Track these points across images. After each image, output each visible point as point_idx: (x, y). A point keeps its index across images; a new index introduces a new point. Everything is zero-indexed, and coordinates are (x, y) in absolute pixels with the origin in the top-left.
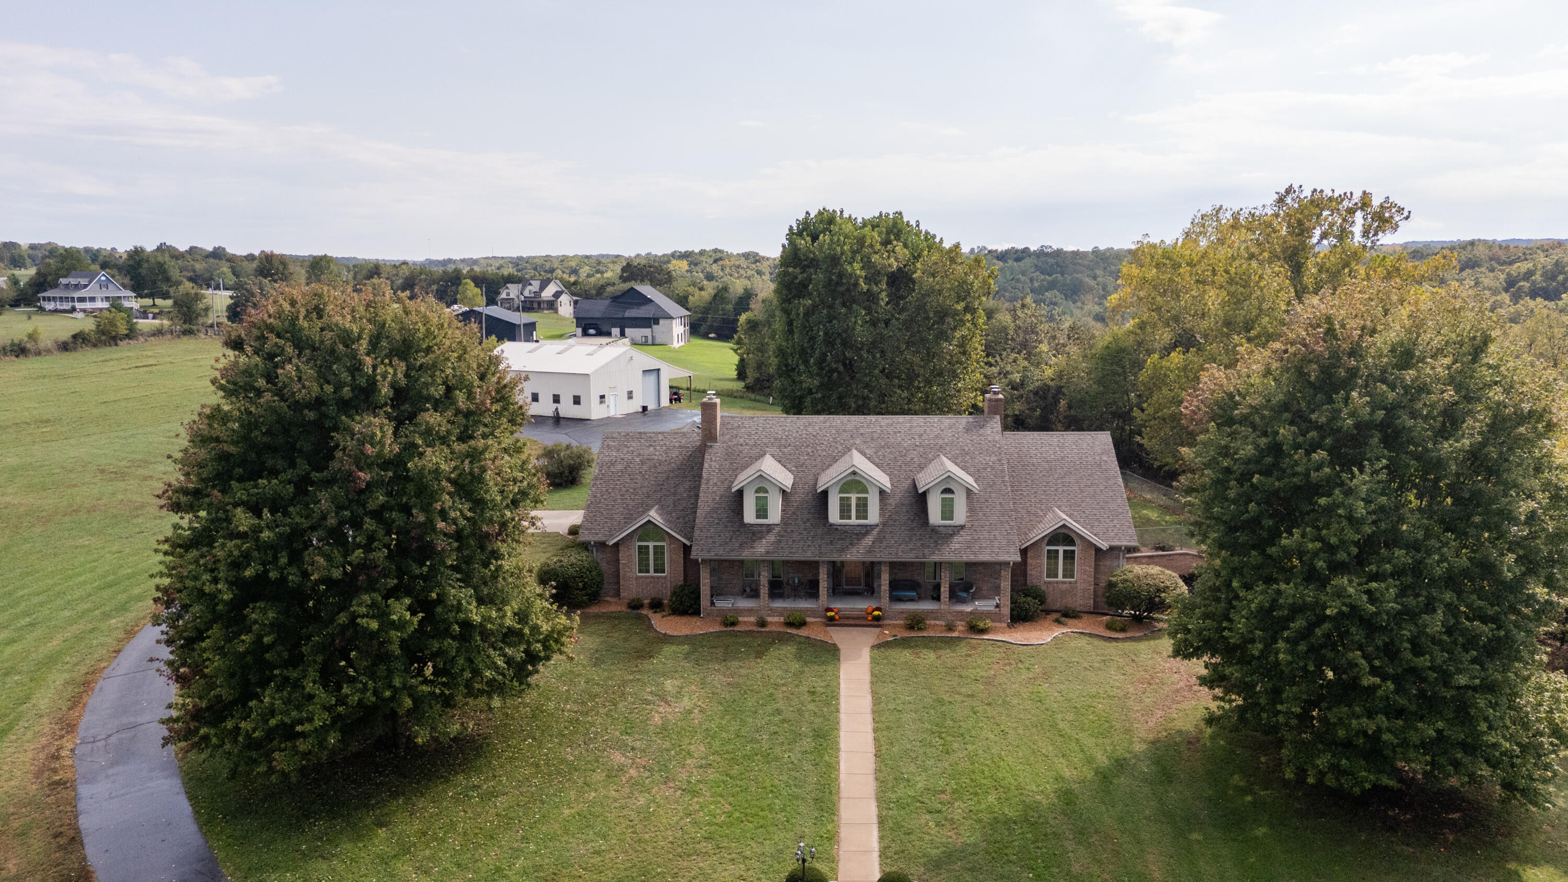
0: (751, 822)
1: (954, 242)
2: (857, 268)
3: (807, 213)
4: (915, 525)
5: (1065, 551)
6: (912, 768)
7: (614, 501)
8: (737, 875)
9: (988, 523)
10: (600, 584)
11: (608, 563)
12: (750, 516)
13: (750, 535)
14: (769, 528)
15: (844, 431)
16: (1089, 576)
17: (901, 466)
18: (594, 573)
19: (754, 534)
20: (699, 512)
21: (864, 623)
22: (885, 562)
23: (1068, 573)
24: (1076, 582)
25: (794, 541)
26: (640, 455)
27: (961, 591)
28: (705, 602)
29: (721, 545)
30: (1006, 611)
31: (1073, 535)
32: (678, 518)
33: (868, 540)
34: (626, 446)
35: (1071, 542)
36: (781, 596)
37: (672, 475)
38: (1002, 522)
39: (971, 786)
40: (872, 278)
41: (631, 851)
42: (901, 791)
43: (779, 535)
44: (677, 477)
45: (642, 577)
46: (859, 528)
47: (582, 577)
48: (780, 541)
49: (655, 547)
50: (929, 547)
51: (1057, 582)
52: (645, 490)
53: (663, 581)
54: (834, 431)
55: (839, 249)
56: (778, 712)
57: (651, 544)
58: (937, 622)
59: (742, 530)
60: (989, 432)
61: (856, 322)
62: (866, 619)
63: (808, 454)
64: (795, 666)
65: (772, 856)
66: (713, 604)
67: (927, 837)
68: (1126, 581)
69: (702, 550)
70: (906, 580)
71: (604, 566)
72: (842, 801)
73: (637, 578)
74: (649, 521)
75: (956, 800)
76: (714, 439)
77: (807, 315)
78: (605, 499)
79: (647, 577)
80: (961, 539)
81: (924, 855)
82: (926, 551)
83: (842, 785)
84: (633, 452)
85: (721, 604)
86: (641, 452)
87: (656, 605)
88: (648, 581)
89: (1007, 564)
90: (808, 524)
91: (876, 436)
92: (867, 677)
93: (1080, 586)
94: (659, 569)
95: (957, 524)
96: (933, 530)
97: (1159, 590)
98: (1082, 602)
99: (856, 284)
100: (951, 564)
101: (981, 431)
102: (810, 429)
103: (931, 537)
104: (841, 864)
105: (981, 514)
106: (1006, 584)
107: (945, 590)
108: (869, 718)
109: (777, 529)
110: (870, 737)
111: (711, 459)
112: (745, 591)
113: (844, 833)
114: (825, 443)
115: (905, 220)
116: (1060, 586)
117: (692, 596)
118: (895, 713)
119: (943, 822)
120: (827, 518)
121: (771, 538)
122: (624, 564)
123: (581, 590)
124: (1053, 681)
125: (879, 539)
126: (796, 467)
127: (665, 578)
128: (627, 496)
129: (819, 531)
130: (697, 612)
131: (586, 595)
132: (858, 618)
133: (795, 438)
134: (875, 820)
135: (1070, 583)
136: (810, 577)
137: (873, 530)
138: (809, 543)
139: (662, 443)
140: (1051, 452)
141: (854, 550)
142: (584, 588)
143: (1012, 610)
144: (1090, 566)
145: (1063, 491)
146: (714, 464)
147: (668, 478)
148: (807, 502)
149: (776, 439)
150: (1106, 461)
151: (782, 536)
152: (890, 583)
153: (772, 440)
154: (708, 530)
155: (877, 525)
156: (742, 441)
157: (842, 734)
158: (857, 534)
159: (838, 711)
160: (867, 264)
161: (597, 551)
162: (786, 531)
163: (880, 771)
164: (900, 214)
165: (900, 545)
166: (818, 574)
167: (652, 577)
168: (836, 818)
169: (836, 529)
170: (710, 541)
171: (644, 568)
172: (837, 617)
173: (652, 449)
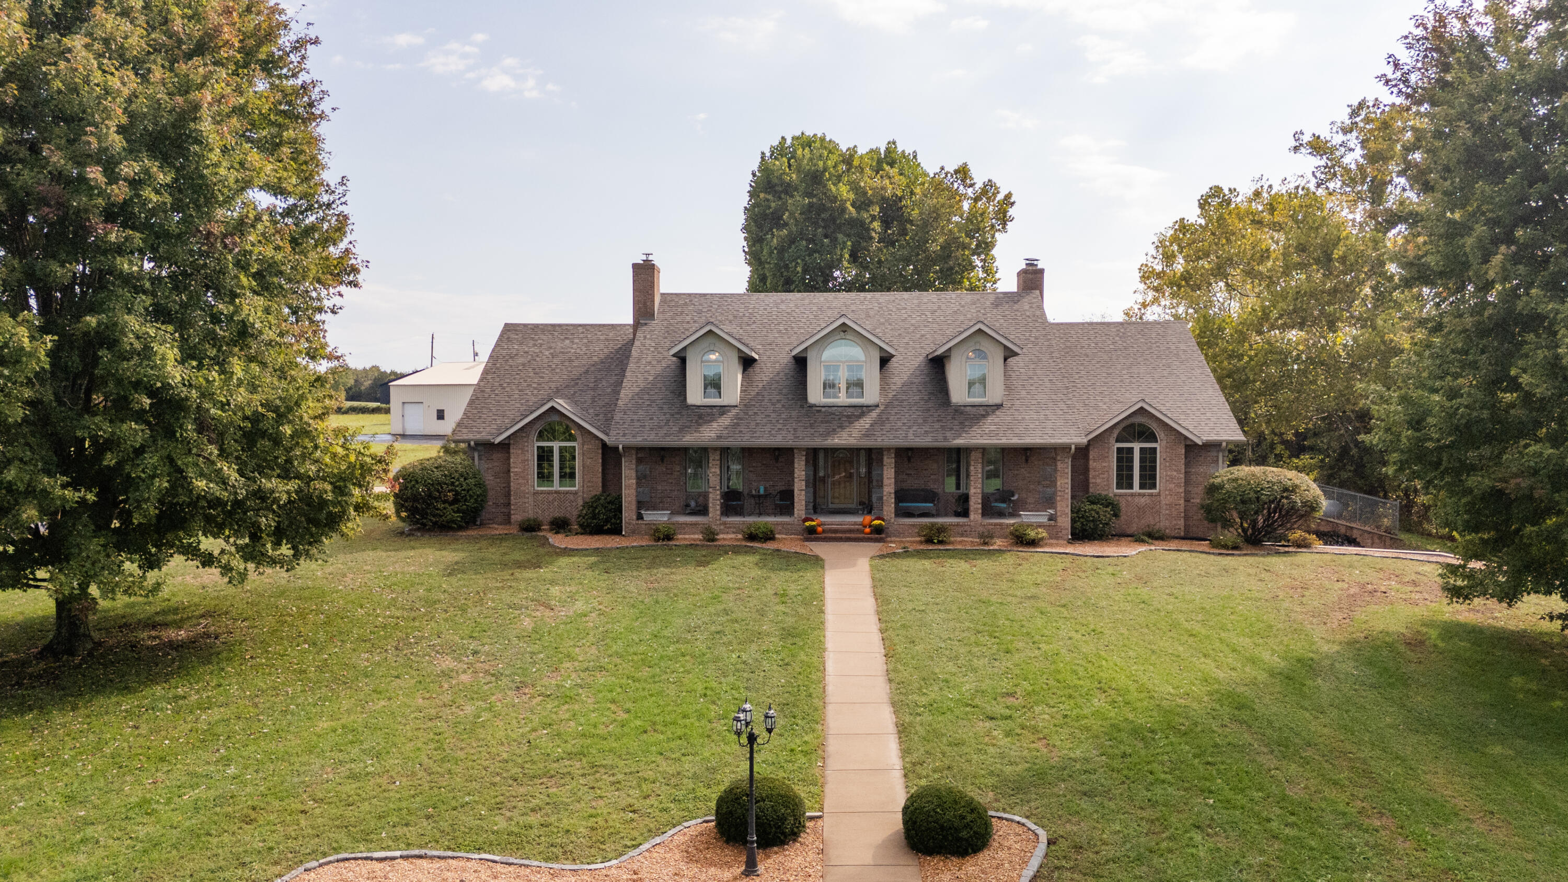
0: (662, 733)
1: (960, 163)
2: (844, 191)
3: (783, 138)
4: (930, 405)
5: (1141, 449)
6: (951, 667)
7: (509, 397)
8: (623, 803)
9: (1034, 402)
10: (481, 500)
11: (496, 476)
12: (695, 395)
13: (696, 418)
14: (723, 410)
15: (829, 308)
16: (1178, 486)
17: (907, 343)
18: (472, 481)
19: (700, 417)
20: (623, 393)
21: (861, 536)
22: (889, 449)
23: (1149, 480)
24: (1159, 494)
25: (757, 424)
26: (551, 348)
27: (996, 501)
28: (628, 514)
29: (652, 429)
30: (1065, 522)
31: (1154, 426)
32: (597, 415)
33: (865, 423)
34: (532, 339)
35: (1152, 437)
36: (739, 512)
37: (593, 369)
38: (1053, 401)
39: (1058, 688)
40: (863, 203)
41: (421, 774)
42: (933, 693)
43: (737, 417)
44: (600, 370)
45: (542, 492)
46: (851, 410)
47: (453, 484)
48: (738, 424)
49: (561, 449)
50: (951, 429)
51: (1132, 495)
52: (553, 385)
53: (572, 497)
54: (815, 308)
55: (821, 163)
56: (726, 612)
57: (556, 445)
58: (966, 539)
59: (684, 412)
60: (1027, 307)
61: (841, 256)
62: (863, 532)
63: (780, 332)
64: (756, 573)
65: (695, 776)
66: (640, 517)
67: (991, 750)
68: (1236, 480)
69: (624, 435)
70: (917, 490)
71: (489, 479)
72: (830, 709)
73: (536, 493)
74: (553, 408)
75: (1037, 703)
76: (651, 316)
77: (782, 250)
78: (497, 395)
79: (549, 493)
80: (997, 420)
81: (992, 774)
82: (948, 434)
83: (830, 689)
84: (541, 345)
85: (651, 516)
86: (553, 345)
87: (560, 525)
88: (551, 498)
89: (1065, 448)
90: (779, 406)
91: (872, 313)
92: (867, 582)
93: (1165, 500)
94: (568, 475)
95: (991, 403)
96: (956, 411)
97: (1286, 490)
98: (1167, 524)
99: (843, 210)
100: (984, 450)
101: (1016, 307)
102: (783, 307)
103: (953, 418)
104: (828, 789)
105: (1024, 392)
106: (1064, 483)
107: (975, 503)
108: (874, 619)
109: (734, 412)
110: (876, 637)
111: (645, 337)
112: (687, 506)
113: (833, 746)
114: (803, 320)
115: (900, 149)
116: (1137, 499)
117: (610, 506)
118: (914, 612)
119: (1019, 731)
120: (806, 399)
121: (725, 421)
122: (516, 474)
123: (451, 504)
124: (1155, 584)
125: (880, 422)
126: (763, 345)
127: (576, 493)
128: (527, 392)
129: (794, 414)
130: (616, 531)
131: (458, 511)
132: (850, 531)
133: (761, 316)
134: (891, 728)
135: (1151, 495)
136: (781, 487)
137: (870, 411)
138: (780, 426)
139: (581, 336)
140: (1110, 342)
141: (844, 434)
142: (455, 501)
143: (1073, 521)
144: (1178, 471)
145: (1131, 382)
146: (648, 342)
147: (587, 372)
148: (777, 382)
149: (735, 317)
150: (1184, 351)
151: (741, 419)
152: (896, 493)
153: (731, 317)
154: (635, 413)
155: (877, 406)
156: (688, 318)
157: (828, 634)
158: (848, 417)
159: (822, 612)
160: (855, 187)
161: (480, 459)
162: (747, 414)
163: (895, 670)
164: (894, 143)
165: (910, 427)
166: (791, 483)
167: (557, 492)
168: (819, 727)
169: (819, 411)
170: (637, 424)
171: (544, 477)
172: (820, 529)
173: (567, 342)
